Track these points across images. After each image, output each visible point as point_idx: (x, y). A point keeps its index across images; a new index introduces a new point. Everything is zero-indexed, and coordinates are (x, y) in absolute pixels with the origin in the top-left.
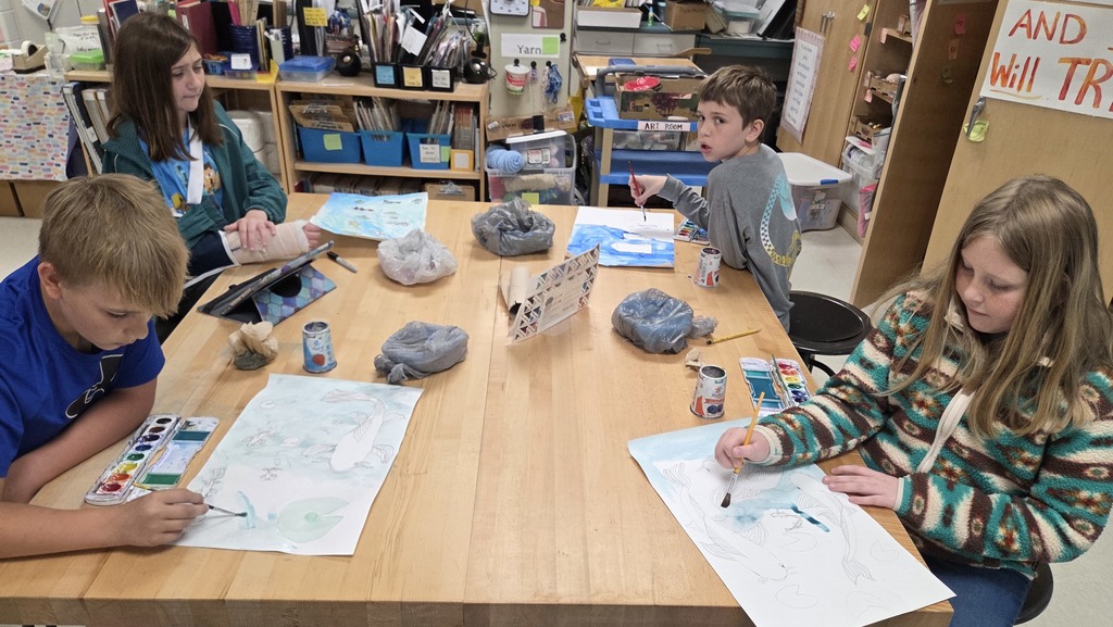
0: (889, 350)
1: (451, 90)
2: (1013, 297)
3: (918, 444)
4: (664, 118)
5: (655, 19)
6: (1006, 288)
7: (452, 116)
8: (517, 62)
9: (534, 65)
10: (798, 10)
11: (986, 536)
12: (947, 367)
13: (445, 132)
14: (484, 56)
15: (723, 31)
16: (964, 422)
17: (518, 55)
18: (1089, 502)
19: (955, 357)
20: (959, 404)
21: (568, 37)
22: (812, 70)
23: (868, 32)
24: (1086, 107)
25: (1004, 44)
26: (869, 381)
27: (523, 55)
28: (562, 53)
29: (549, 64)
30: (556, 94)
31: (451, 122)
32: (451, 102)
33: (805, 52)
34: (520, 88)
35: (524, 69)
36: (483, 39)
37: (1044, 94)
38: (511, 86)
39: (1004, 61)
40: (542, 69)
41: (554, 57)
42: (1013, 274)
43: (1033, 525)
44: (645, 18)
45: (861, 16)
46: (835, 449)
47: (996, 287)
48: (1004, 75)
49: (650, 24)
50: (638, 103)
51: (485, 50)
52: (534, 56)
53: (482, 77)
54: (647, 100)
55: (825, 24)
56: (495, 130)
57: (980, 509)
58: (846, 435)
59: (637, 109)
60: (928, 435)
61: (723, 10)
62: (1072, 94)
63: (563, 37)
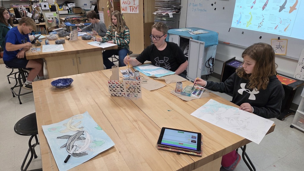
0: (109, 31)
1: (39, 23)
2: (116, 20)
3: (114, 38)
4: (79, 23)
5: (71, 12)
6: (116, 19)
7: (40, 28)
8: (49, 18)
9: (52, 18)
10: (98, 8)
11: (121, 43)
12: (114, 30)
13: (39, 31)
14: (43, 18)
15: (85, 13)
16: (117, 34)
17: (49, 17)
18: (128, 37)
19: (114, 29)
20: (116, 32)
21: (58, 13)
22: (103, 18)
23: (109, 9)
24: (133, 12)
25: (122, 6)
26: (108, 34)
27: (50, 17)
28: (57, 15)
29: (55, 18)
30: (58, 23)
31: (40, 30)
32: (39, 25)
33: (101, 15)
34: (51, 23)
35: (51, 19)
36: (42, 15)
37: (128, 11)
38: (49, 22)
39: (123, 8)
40: (54, 19)
41: (56, 17)
42: (115, 18)
43: (124, 41)
44: (69, 12)
45: (108, 7)
46: (107, 40)
47: (115, 20)
48: (123, 10)
49: (70, 13)
50: (74, 21)
51: (42, 16)
52: (52, 17)
53: (44, 21)
54: (76, 21)
55: (103, 9)
56: (50, 29)
57: (120, 41)
58: (108, 40)
59: (75, 22)
60: (115, 37)
61: (84, 9)
62: (131, 11)
63: (57, 13)
